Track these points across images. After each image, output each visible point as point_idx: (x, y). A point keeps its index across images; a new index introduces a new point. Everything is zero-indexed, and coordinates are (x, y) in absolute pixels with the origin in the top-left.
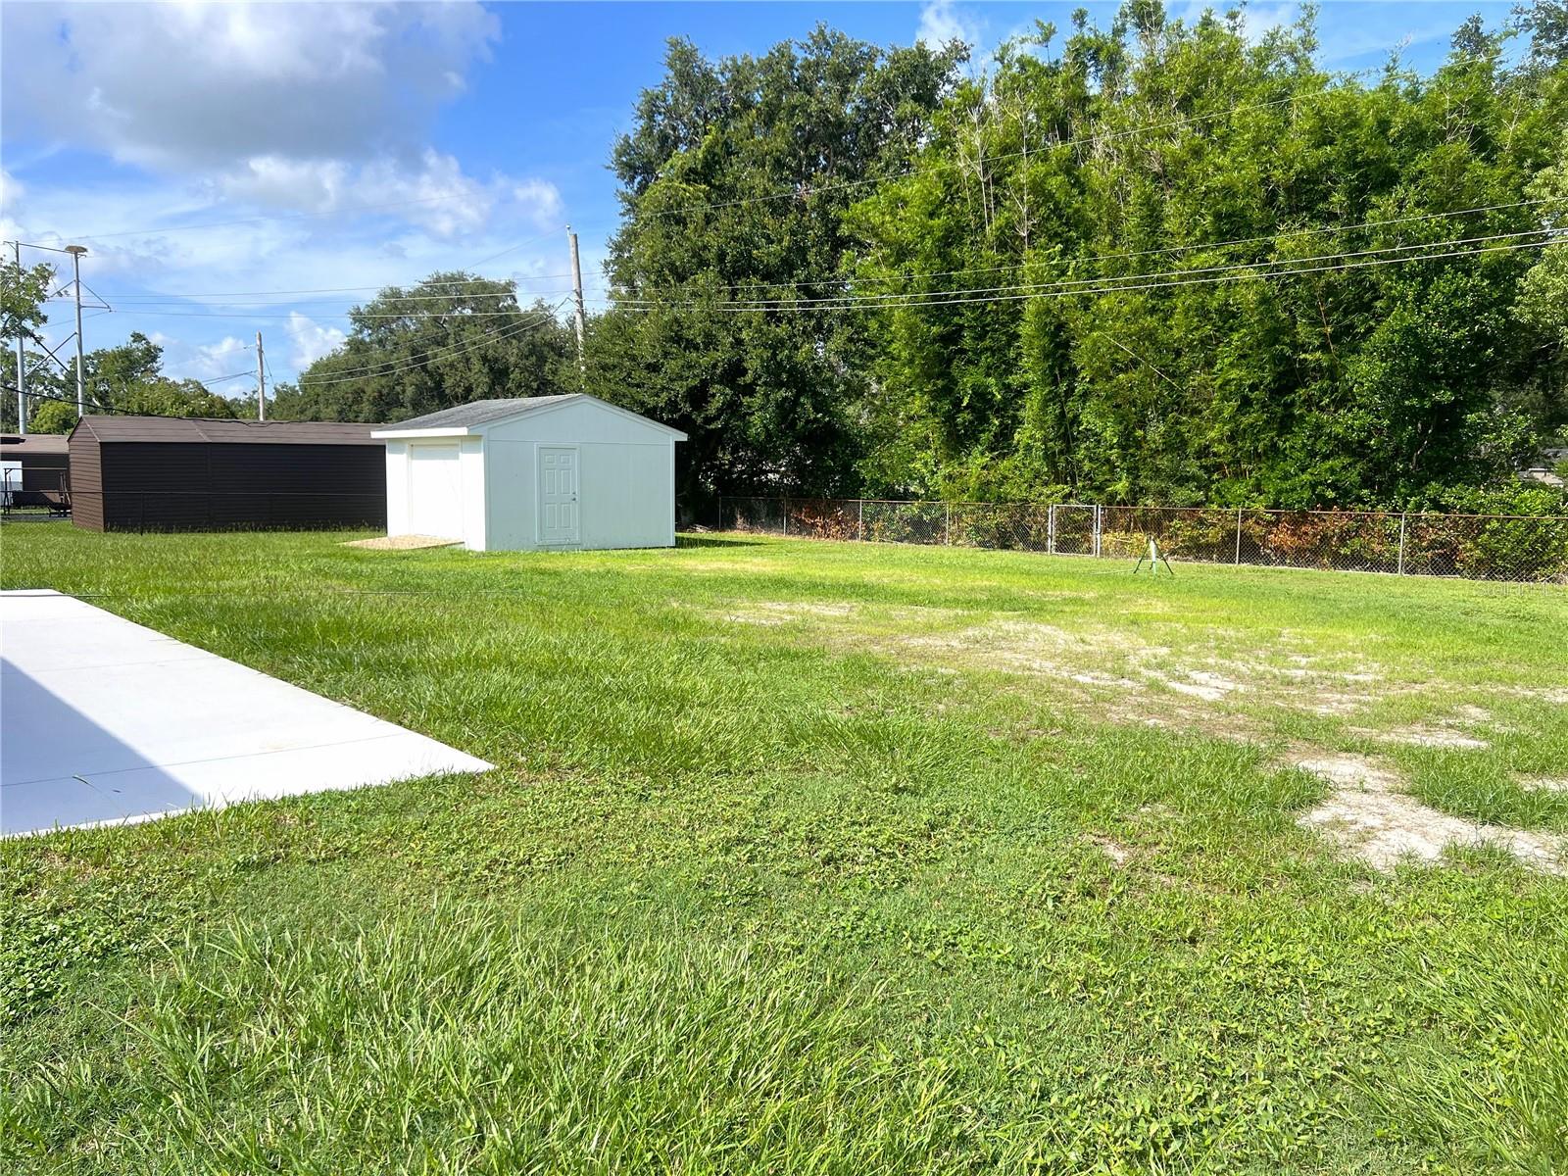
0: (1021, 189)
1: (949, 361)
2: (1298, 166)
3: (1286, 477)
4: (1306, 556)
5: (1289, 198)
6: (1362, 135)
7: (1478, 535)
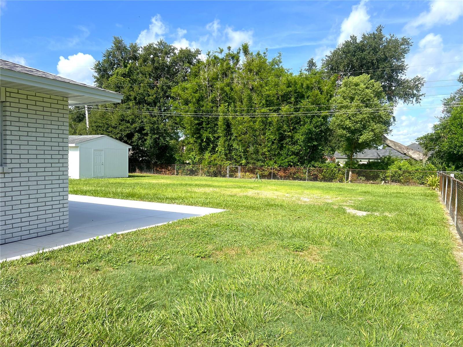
0: (218, 89)
1: (200, 130)
2: (284, 92)
3: (282, 160)
4: (287, 178)
5: (282, 98)
6: (298, 86)
7: (322, 173)
